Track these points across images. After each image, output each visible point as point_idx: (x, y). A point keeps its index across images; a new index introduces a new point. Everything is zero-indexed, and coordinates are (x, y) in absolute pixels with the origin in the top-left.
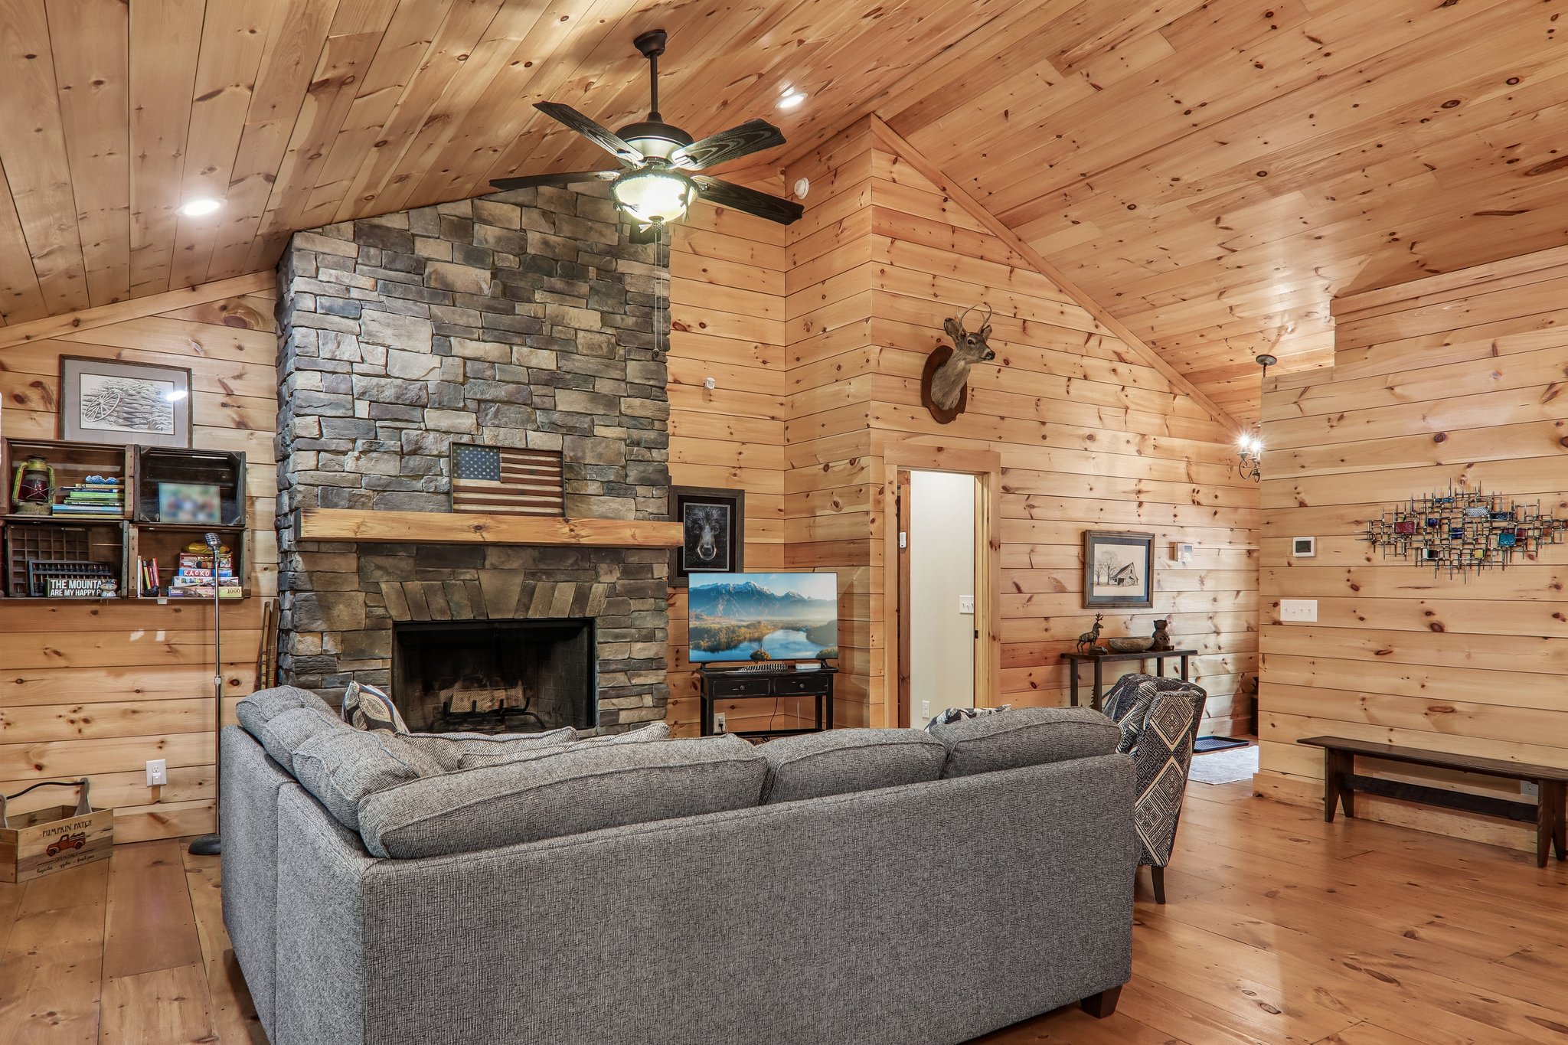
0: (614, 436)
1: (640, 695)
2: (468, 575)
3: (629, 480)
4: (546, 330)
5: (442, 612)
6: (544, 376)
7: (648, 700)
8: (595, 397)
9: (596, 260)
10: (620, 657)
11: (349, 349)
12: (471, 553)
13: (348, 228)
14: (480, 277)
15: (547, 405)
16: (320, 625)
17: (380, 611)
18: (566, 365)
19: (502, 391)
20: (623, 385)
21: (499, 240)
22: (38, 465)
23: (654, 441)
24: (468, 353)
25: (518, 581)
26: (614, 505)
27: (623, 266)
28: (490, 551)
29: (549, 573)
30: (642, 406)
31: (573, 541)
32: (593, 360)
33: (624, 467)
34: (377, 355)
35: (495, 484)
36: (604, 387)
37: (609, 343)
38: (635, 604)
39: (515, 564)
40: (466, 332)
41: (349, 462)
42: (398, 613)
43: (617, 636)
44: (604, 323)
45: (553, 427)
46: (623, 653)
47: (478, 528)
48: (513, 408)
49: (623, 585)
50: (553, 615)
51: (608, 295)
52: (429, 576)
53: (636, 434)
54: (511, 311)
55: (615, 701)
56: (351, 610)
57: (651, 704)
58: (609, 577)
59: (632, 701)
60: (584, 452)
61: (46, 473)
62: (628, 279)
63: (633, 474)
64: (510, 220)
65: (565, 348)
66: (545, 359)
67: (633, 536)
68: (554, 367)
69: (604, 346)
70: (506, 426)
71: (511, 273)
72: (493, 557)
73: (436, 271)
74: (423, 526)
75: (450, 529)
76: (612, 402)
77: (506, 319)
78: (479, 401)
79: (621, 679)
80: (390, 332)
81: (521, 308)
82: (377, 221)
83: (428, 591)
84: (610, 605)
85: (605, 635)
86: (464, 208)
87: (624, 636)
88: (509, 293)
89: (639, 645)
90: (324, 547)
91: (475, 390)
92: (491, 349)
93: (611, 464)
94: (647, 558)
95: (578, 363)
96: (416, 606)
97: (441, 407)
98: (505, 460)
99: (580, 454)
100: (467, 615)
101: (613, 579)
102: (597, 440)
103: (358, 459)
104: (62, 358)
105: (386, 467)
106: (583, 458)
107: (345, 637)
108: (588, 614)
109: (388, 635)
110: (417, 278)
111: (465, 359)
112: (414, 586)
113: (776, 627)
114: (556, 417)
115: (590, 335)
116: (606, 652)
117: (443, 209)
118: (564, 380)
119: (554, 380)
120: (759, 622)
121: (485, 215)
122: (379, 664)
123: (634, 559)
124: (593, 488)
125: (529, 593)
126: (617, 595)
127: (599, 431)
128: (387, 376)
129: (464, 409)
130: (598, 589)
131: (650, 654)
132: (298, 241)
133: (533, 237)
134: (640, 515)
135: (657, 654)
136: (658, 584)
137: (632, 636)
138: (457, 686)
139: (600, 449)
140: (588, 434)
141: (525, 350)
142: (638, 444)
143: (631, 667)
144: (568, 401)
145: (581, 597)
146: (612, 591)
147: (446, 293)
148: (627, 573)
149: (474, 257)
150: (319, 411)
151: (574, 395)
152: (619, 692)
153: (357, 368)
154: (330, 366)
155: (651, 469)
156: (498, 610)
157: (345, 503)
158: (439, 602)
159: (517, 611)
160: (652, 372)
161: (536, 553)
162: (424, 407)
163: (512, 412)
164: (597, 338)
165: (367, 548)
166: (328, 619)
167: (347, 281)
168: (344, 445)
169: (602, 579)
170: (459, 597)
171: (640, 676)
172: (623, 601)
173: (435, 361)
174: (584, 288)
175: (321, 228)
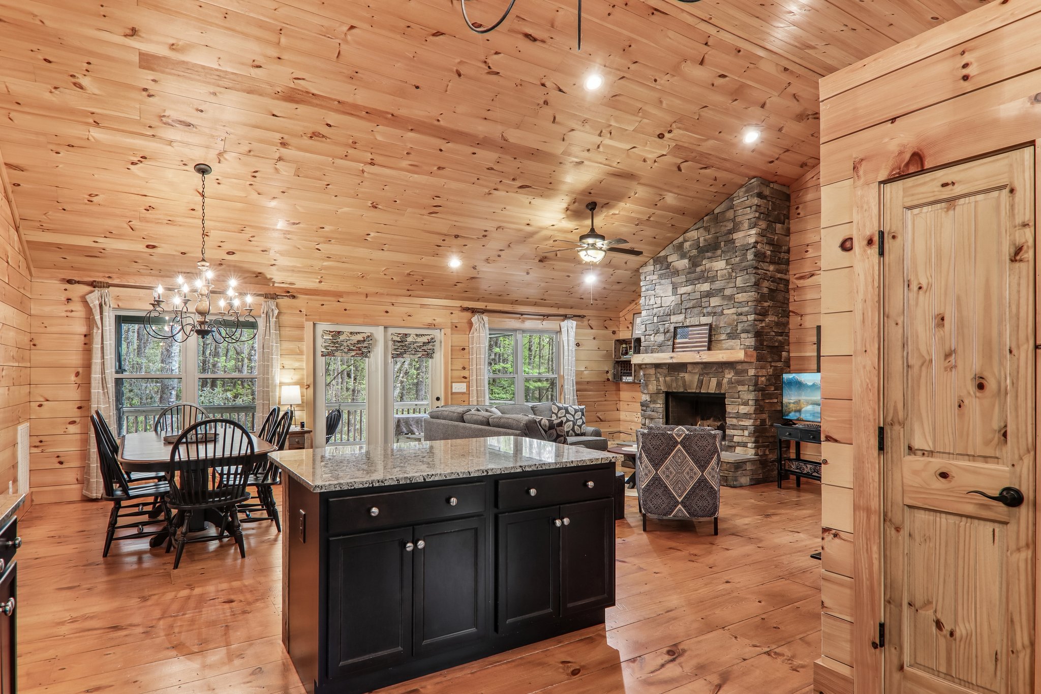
0: (731, 312)
1: (743, 430)
2: (682, 375)
3: (738, 332)
4: (706, 275)
5: (675, 388)
6: (705, 294)
7: (746, 433)
8: (724, 297)
9: (724, 238)
10: (734, 412)
11: (652, 302)
12: (681, 367)
13: (651, 261)
14: (685, 262)
15: (706, 306)
16: (646, 391)
17: (659, 388)
18: (713, 287)
19: (690, 304)
20: (735, 289)
21: (690, 246)
22: (624, 346)
23: (747, 312)
24: (682, 292)
25: (697, 377)
26: (731, 344)
27: (735, 236)
28: (688, 366)
29: (707, 374)
30: (742, 296)
31: (700, 361)
32: (723, 282)
33: (737, 326)
34: (658, 301)
35: (687, 340)
36: (728, 292)
37: (728, 272)
38: (740, 388)
39: (696, 371)
40: (681, 285)
41: (652, 337)
42: (663, 388)
43: (732, 402)
44: (727, 264)
45: (709, 314)
46: (735, 410)
47: (672, 358)
48: (696, 309)
49: (735, 379)
50: (709, 391)
51: (728, 252)
52: (672, 375)
53: (740, 310)
54: (695, 272)
55: (732, 431)
56: (652, 387)
57: (747, 435)
58: (729, 375)
59: (740, 432)
60: (720, 322)
61: (626, 348)
62: (737, 241)
63: (740, 327)
64: (694, 237)
65: (713, 280)
66: (706, 287)
67: (723, 358)
68: (709, 289)
69: (727, 274)
70: (693, 317)
71: (695, 257)
72: (689, 368)
73: (673, 266)
74: (658, 358)
75: (664, 359)
76: (731, 298)
77: (693, 275)
78: (686, 309)
79: (734, 421)
80: (661, 291)
81: (698, 269)
82: (658, 256)
83: (672, 380)
84: (730, 388)
85: (728, 402)
86: (681, 239)
87: (735, 402)
88: (694, 263)
89: (742, 407)
90: (647, 366)
91: (684, 306)
92: (689, 289)
93: (730, 325)
94: (745, 366)
95: (718, 285)
96: (668, 386)
97: (674, 314)
98: (691, 331)
99: (718, 323)
100: (681, 390)
101: (730, 376)
102: (725, 316)
103: (654, 336)
104: (634, 314)
105: (660, 338)
106: (719, 324)
107: (651, 395)
108: (722, 392)
109: (662, 396)
110: (668, 270)
111: (681, 295)
112: (668, 379)
113: (808, 403)
114: (709, 309)
115: (722, 271)
116: (729, 409)
117: (674, 243)
118: (713, 293)
119: (709, 294)
120: (800, 401)
121: (686, 238)
122: (658, 406)
123: (739, 367)
124: (723, 337)
125: (701, 382)
126: (732, 384)
127: (725, 312)
128: (661, 307)
129: (681, 313)
130: (725, 380)
131: (745, 411)
132: (641, 271)
133: (702, 239)
134: (742, 346)
135: (748, 411)
136: (750, 379)
137: (739, 402)
138: (712, 419)
139: (725, 320)
140: (722, 313)
141: (699, 285)
142: (741, 314)
143: (738, 416)
144: (715, 301)
145: (719, 384)
146: (730, 382)
147: (677, 273)
148: (737, 373)
149: (683, 256)
150: (646, 323)
151: (716, 298)
152: (734, 427)
153: (655, 306)
154: (647, 307)
155: (746, 325)
156: (690, 389)
157: (650, 352)
158: (674, 385)
159: (696, 389)
160: (747, 280)
161: (702, 366)
162: (670, 315)
163: (696, 310)
164: (725, 271)
165: (657, 366)
166: (648, 389)
167: (651, 279)
168: (651, 332)
169: (726, 376)
170: (680, 383)
171: (742, 421)
172: (735, 386)
173: (673, 298)
174: (719, 252)
175: (645, 264)
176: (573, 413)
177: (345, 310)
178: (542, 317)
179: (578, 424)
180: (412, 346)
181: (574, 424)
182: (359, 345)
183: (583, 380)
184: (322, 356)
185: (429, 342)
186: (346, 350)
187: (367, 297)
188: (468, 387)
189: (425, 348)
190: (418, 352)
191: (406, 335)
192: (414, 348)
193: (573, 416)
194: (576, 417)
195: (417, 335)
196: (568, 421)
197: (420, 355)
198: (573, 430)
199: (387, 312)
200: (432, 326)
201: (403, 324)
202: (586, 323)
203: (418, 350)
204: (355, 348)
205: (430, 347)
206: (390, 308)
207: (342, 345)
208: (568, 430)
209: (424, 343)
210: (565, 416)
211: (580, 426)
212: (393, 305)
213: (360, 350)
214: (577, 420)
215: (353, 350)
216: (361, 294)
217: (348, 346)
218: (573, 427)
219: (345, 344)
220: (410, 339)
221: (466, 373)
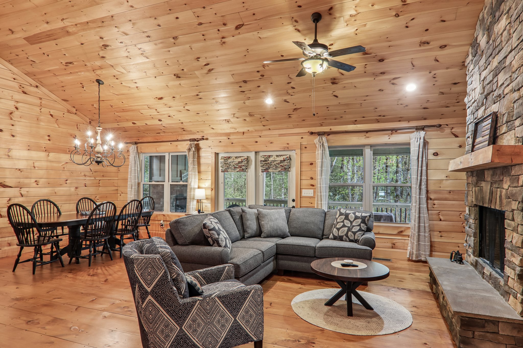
2: (482, 184)
11: (471, 97)
12: (482, 174)
28: (485, 172)
29: (495, 183)
34: (474, 94)
35: (481, 139)
38: (513, 205)
43: (508, 226)
49: (510, 191)
50: (496, 208)
52: (478, 185)
58: (506, 185)
66: (495, 62)
72: (486, 175)
73: (480, 47)
74: (456, 164)
75: (459, 165)
76: (510, 68)
78: (486, 98)
80: (475, 83)
83: (478, 191)
84: (506, 204)
85: (506, 224)
92: (487, 71)
94: (517, 170)
100: (481, 204)
108: (503, 209)
112: (476, 189)
116: (507, 235)
119: (497, 71)
122: (472, 221)
125: (491, 194)
126: (509, 197)
130: (504, 192)
132: (466, 64)
137: (513, 227)
140: (504, 94)
141: (492, 62)
145: (501, 198)
146: (507, 195)
147: (482, 54)
153: (472, 102)
154: (469, 105)
156: (485, 203)
158: (479, 197)
159: (488, 203)
162: (478, 110)
166: (468, 201)
167: (471, 70)
172: (510, 202)
173: (480, 87)
176: (352, 220)
177: (232, 143)
178: (390, 132)
179: (353, 230)
180: (273, 164)
181: (349, 230)
182: (240, 165)
183: (441, 189)
184: (222, 172)
185: (284, 160)
186: (233, 168)
187: (243, 134)
188: (314, 192)
189: (282, 164)
190: (278, 167)
191: (270, 156)
192: (275, 165)
193: (351, 222)
194: (354, 224)
195: (277, 156)
196: (344, 226)
197: (279, 170)
198: (347, 235)
199: (256, 142)
200: (287, 149)
201: (266, 149)
202: (447, 131)
203: (278, 166)
204: (237, 167)
205: (285, 163)
206: (259, 139)
207: (230, 165)
208: (342, 235)
209: (281, 161)
210: (343, 222)
211: (354, 233)
212: (260, 137)
213: (241, 167)
214: (354, 226)
215: (237, 168)
216: (240, 132)
217: (234, 165)
218: (347, 233)
219: (232, 164)
220: (271, 159)
221: (312, 182)
